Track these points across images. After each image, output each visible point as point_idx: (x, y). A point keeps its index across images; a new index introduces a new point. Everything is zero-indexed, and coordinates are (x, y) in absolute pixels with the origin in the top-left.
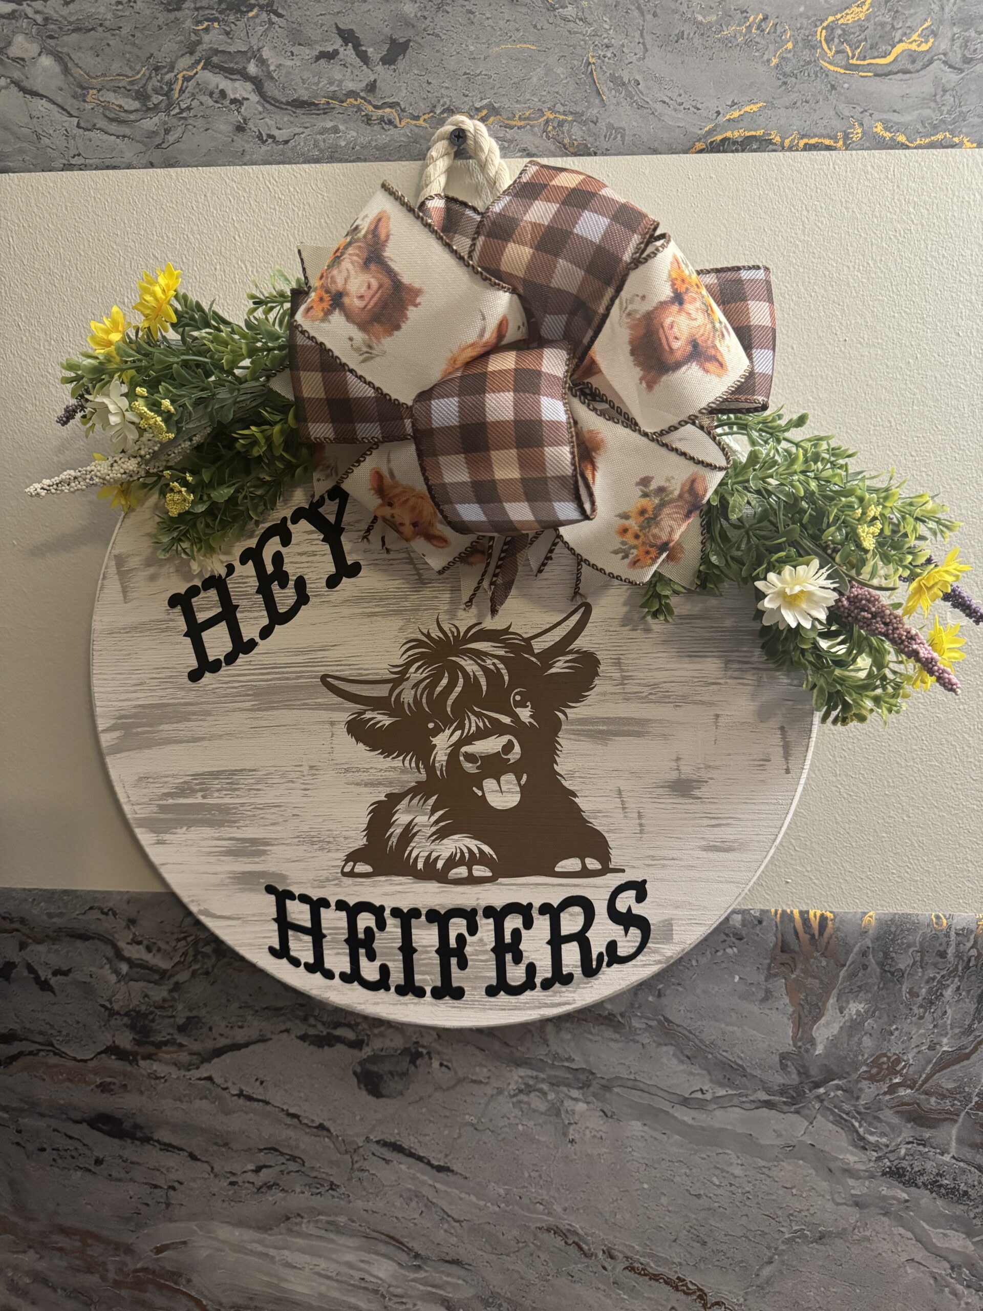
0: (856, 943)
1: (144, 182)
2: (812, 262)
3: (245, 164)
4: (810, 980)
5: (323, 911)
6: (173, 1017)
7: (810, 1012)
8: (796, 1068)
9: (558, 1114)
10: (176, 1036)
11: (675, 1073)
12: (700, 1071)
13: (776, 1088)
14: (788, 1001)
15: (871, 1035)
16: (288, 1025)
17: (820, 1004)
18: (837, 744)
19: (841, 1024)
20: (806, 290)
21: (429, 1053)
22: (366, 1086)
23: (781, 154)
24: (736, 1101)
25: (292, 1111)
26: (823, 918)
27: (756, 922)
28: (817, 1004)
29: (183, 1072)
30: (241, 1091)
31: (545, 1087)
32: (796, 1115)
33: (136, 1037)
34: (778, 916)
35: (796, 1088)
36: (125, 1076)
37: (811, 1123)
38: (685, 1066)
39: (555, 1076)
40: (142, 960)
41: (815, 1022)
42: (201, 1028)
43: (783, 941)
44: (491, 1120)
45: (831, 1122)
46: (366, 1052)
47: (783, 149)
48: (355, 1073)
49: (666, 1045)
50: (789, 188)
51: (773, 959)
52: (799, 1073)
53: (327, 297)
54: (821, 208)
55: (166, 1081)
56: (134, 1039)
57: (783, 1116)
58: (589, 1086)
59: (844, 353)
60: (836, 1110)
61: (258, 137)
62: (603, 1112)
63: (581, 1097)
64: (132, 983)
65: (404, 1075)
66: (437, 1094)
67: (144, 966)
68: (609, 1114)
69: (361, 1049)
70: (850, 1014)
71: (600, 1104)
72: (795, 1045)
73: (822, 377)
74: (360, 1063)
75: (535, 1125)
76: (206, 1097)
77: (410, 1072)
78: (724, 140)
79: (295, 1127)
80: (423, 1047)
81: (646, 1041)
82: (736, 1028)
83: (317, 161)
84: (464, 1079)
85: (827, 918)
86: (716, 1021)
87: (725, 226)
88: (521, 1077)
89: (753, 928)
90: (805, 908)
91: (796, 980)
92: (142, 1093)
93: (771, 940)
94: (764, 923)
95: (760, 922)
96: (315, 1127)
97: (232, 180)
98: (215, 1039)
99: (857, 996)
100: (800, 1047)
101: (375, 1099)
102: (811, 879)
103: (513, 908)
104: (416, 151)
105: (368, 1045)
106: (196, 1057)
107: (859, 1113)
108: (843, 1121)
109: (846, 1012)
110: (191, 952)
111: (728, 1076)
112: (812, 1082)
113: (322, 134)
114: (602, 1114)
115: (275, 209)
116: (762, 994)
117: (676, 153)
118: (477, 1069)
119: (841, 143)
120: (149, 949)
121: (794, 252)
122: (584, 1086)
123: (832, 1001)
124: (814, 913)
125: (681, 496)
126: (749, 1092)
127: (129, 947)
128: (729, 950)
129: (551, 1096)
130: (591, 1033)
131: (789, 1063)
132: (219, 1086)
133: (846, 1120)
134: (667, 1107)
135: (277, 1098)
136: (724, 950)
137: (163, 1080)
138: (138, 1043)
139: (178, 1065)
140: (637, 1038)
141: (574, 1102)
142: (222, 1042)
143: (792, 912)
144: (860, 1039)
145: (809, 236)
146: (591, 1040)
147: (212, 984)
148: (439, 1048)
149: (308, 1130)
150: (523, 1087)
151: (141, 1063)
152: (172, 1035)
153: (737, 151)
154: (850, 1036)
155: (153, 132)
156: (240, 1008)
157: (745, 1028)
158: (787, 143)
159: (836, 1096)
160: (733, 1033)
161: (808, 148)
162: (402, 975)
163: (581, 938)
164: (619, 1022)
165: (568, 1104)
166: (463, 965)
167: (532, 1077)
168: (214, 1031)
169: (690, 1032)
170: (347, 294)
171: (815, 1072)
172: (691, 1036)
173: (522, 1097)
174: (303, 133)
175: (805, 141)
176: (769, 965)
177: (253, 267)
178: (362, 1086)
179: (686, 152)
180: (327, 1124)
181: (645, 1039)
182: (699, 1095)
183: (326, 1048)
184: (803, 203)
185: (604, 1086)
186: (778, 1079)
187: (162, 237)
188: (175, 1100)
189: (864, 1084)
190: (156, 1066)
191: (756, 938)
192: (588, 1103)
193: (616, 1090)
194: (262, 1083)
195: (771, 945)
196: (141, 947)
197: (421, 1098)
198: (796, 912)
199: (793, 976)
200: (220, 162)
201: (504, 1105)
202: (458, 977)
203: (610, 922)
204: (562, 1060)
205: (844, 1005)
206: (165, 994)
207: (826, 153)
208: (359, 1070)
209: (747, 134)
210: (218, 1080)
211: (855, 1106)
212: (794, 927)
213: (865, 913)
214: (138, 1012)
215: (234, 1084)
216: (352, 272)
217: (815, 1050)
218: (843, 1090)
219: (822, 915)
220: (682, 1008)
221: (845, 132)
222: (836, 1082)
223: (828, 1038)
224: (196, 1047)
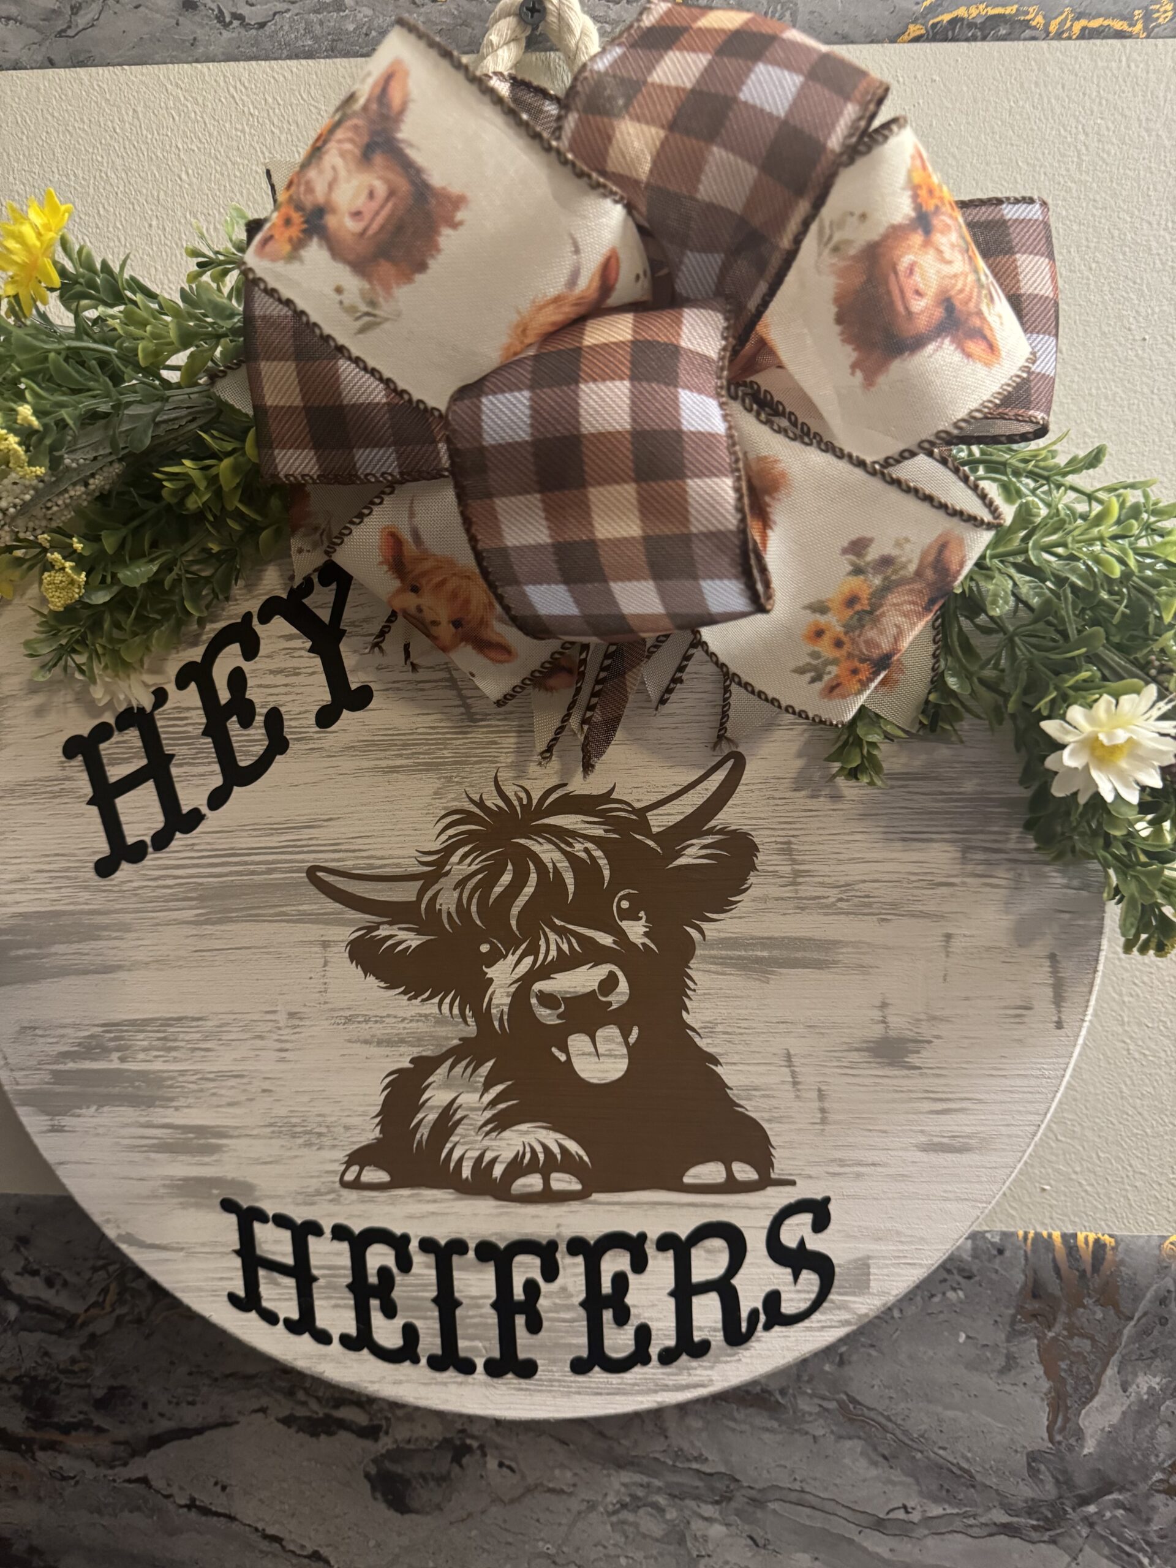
0: (1151, 1284)
1: (38, 89)
2: (1093, 215)
3: (197, 61)
4: (1076, 1339)
5: (312, 1240)
6: (88, 1386)
7: (1076, 1390)
8: (1054, 1477)
9: (681, 1541)
10: (92, 1416)
11: (864, 1481)
12: (904, 1478)
13: (1021, 1504)
14: (1042, 1372)
15: (1169, 1424)
16: (264, 1401)
17: (1092, 1377)
18: (1126, 975)
19: (1124, 1408)
20: (1083, 259)
21: (482, 1447)
22: (384, 1495)
23: (1044, 44)
24: (958, 1524)
25: (271, 1531)
26: (1099, 1245)
27: (995, 1252)
28: (1087, 1377)
29: (103, 1471)
30: (193, 1500)
31: (661, 1500)
32: (1052, 1547)
33: (31, 1415)
34: (1029, 1241)
35: (1052, 1505)
36: (14, 1473)
37: (1075, 1559)
38: (880, 1471)
39: (679, 1484)
40: (39, 1299)
41: (1085, 1404)
42: (130, 1404)
43: (1036, 1282)
44: (577, 1550)
45: (1107, 1557)
46: (385, 1443)
47: (1047, 35)
48: (367, 1476)
49: (850, 1438)
50: (1057, 98)
51: (1020, 1309)
52: (1057, 1481)
53: (297, 218)
54: (1108, 129)
55: (77, 1483)
56: (27, 1418)
57: (1031, 1547)
58: (730, 1499)
59: (1141, 359)
60: (1114, 1540)
61: (217, 17)
62: (751, 1538)
63: (717, 1515)
64: (24, 1334)
65: (442, 1479)
66: (494, 1509)
67: (41, 1308)
68: (761, 1542)
69: (376, 1440)
70: (1138, 1393)
71: (746, 1527)
72: (1051, 1440)
73: (1106, 398)
74: (375, 1461)
75: (645, 1558)
76: (138, 1509)
77: (453, 1475)
78: (954, 21)
79: (275, 1556)
80: (473, 1437)
81: (820, 1432)
82: (959, 1414)
83: (310, 55)
84: (536, 1486)
85: (1105, 1245)
86: (929, 1402)
87: (954, 157)
88: (624, 1485)
89: (990, 1261)
90: (1070, 1230)
91: (1055, 1339)
92: (40, 1499)
93: (1018, 1278)
94: (1007, 1253)
95: (1001, 1252)
96: (305, 1557)
97: (177, 85)
98: (151, 1421)
99: (1149, 1366)
100: (1060, 1443)
101: (399, 1515)
102: (1080, 1184)
103: (615, 1240)
104: (466, 39)
105: (387, 1433)
106: (122, 1448)
107: (1148, 1543)
108: (1125, 1557)
109: (1132, 1389)
110: (114, 1288)
111: (946, 1486)
112: (1079, 1496)
113: (317, 12)
114: (750, 1542)
115: (243, 131)
116: (1001, 1362)
117: (878, 42)
118: (557, 1472)
119: (1139, 26)
120: (50, 1283)
121: (1065, 200)
122: (724, 1499)
123: (1111, 1372)
124: (1086, 1236)
125: (919, 573)
126: (980, 1511)
127: (18, 1278)
128: (951, 1295)
129: (672, 1514)
130: (734, 1420)
131: (1043, 1468)
132: (158, 1492)
133: (1128, 1555)
134: (851, 1532)
135: (248, 1511)
136: (944, 1294)
137: (72, 1482)
138: (34, 1424)
139: (94, 1458)
140: (806, 1427)
141: (706, 1523)
142: (164, 1425)
143: (1050, 1235)
144: (1153, 1431)
145: (1087, 173)
146: (733, 1430)
147: (148, 1337)
148: (498, 1440)
149: (294, 1561)
150: (628, 1499)
151: (40, 1455)
152: (85, 1413)
153: (974, 39)
154: (1138, 1426)
155: (54, 11)
156: (190, 1374)
157: (974, 1413)
158: (1053, 27)
159: (1115, 1517)
160: (955, 1420)
161: (1087, 34)
162: (438, 1341)
163: (724, 1288)
164: (778, 1402)
165: (697, 1525)
166: (535, 1325)
167: (642, 1485)
168: (150, 1407)
169: (888, 1419)
170: (333, 211)
171: (1083, 1482)
172: (889, 1424)
173: (625, 1515)
174: (288, 11)
175: (1083, 22)
176: (1014, 1316)
177: (209, 222)
178: (379, 1495)
179: (893, 40)
180: (324, 1552)
181: (818, 1429)
182: (901, 1515)
183: (323, 1437)
184: (1078, 121)
185: (753, 1500)
186: (1026, 1491)
187: (67, 176)
188: (92, 1513)
189: (1159, 1499)
190: (63, 1462)
191: (994, 1276)
192: (728, 1525)
193: (771, 1506)
194: (224, 1488)
195: (1018, 1286)
196: (37, 1279)
197: (470, 1515)
198: (1057, 1235)
199: (1051, 1334)
200: (157, 57)
201: (600, 1527)
202: (526, 1344)
203: (770, 1262)
204: (688, 1460)
205: (1130, 1378)
206: (74, 1351)
207: (1116, 43)
208: (373, 1470)
209: (992, 12)
210: (158, 1483)
211: (1143, 1533)
212: (1054, 1260)
213: (1165, 1238)
214: (34, 1379)
215: (181, 1488)
216: (343, 173)
217: (1082, 1447)
218: (1125, 1509)
219: (1097, 1241)
220: (876, 1382)
221: (1146, 8)
222: (1115, 1496)
223: (1103, 1430)
224: (124, 1432)
